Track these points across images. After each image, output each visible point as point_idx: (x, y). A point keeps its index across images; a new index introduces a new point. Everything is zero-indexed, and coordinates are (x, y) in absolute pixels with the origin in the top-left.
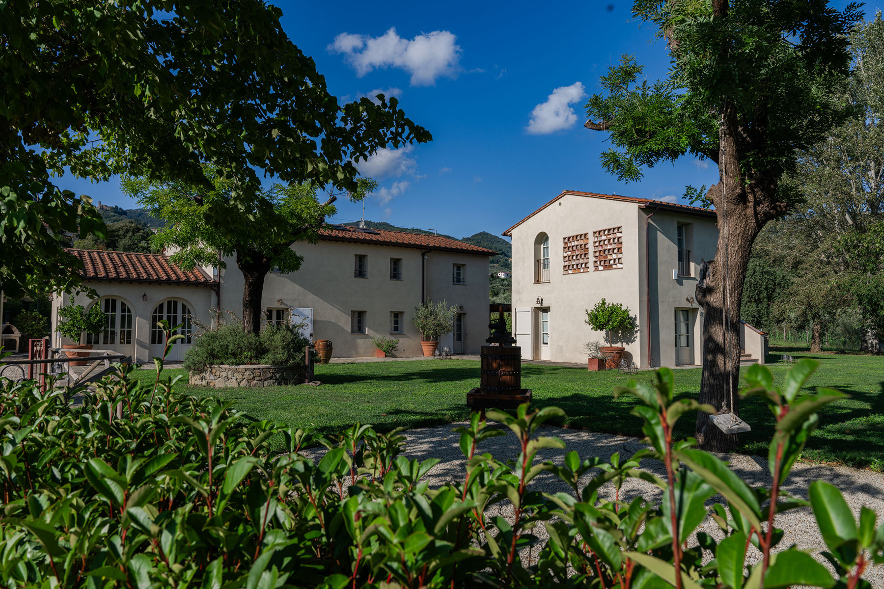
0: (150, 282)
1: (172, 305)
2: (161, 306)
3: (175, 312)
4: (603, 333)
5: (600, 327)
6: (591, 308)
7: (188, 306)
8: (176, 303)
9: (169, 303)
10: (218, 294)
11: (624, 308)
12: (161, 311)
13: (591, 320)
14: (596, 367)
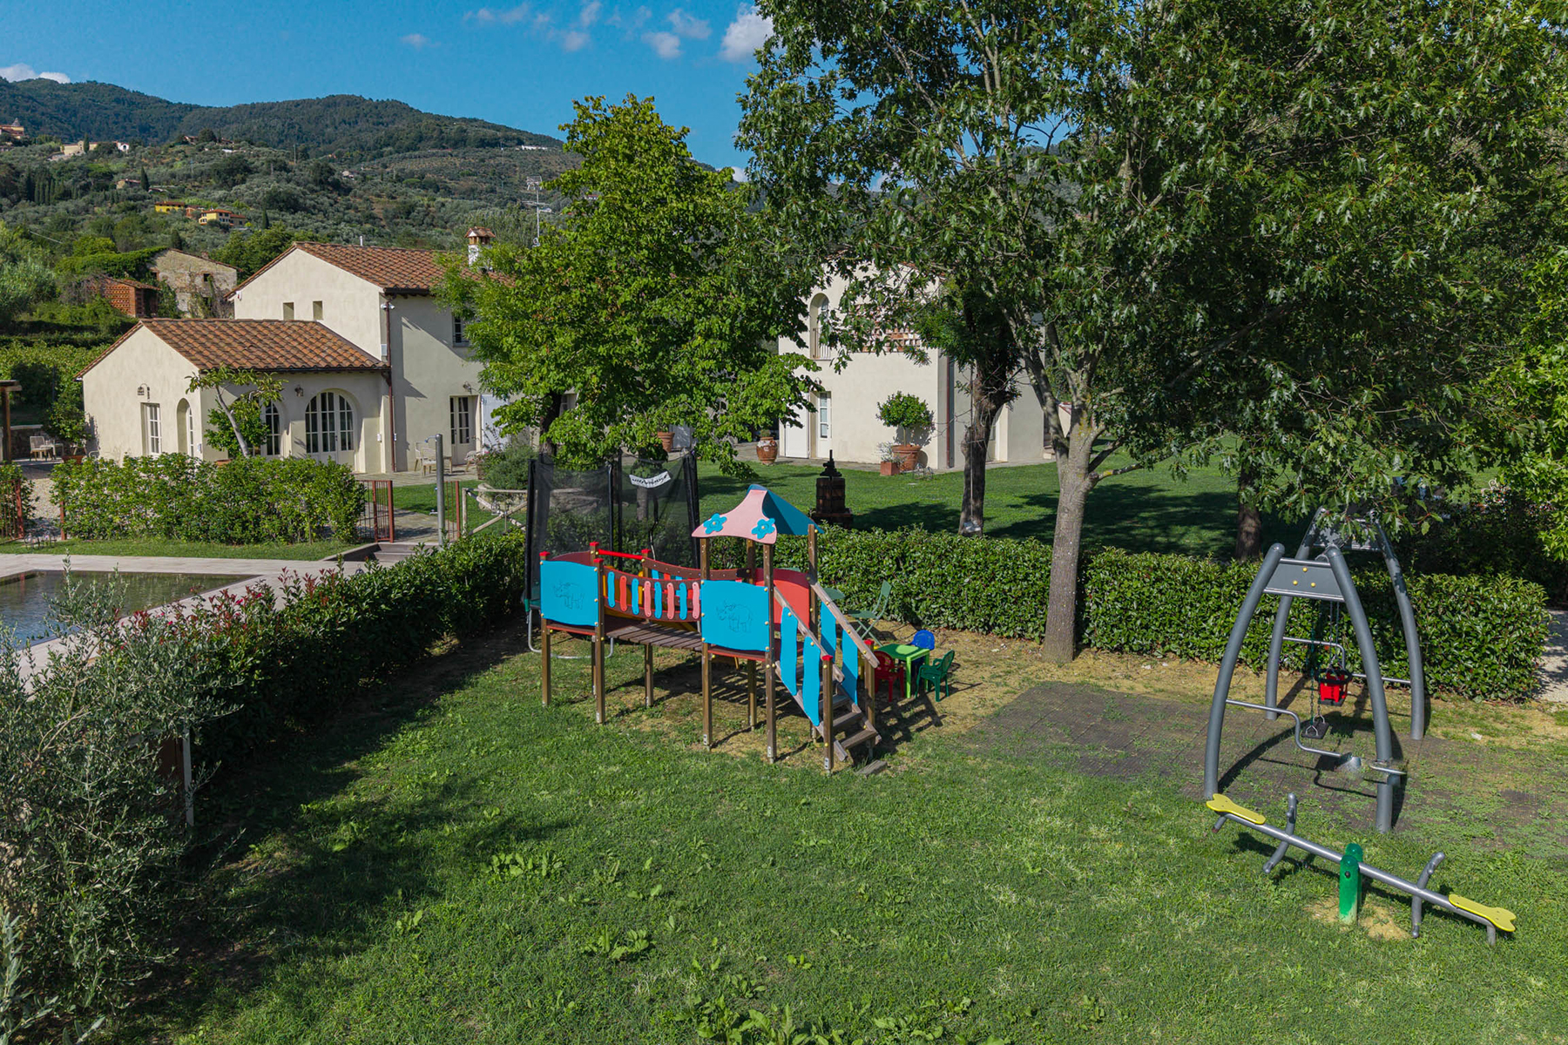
0: (305, 371)
1: (327, 399)
2: (314, 401)
3: (331, 408)
4: (894, 429)
5: (891, 422)
6: (884, 401)
7: (347, 399)
8: (331, 395)
9: (323, 396)
10: (389, 382)
11: (920, 401)
12: (314, 408)
13: (883, 414)
14: (889, 472)
